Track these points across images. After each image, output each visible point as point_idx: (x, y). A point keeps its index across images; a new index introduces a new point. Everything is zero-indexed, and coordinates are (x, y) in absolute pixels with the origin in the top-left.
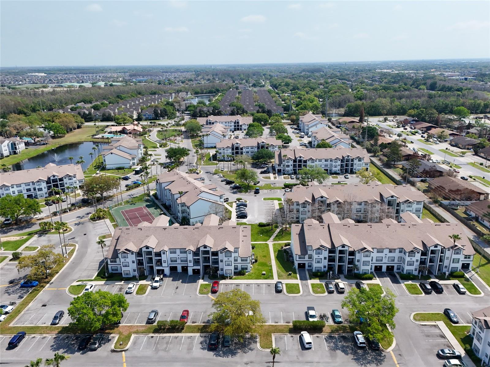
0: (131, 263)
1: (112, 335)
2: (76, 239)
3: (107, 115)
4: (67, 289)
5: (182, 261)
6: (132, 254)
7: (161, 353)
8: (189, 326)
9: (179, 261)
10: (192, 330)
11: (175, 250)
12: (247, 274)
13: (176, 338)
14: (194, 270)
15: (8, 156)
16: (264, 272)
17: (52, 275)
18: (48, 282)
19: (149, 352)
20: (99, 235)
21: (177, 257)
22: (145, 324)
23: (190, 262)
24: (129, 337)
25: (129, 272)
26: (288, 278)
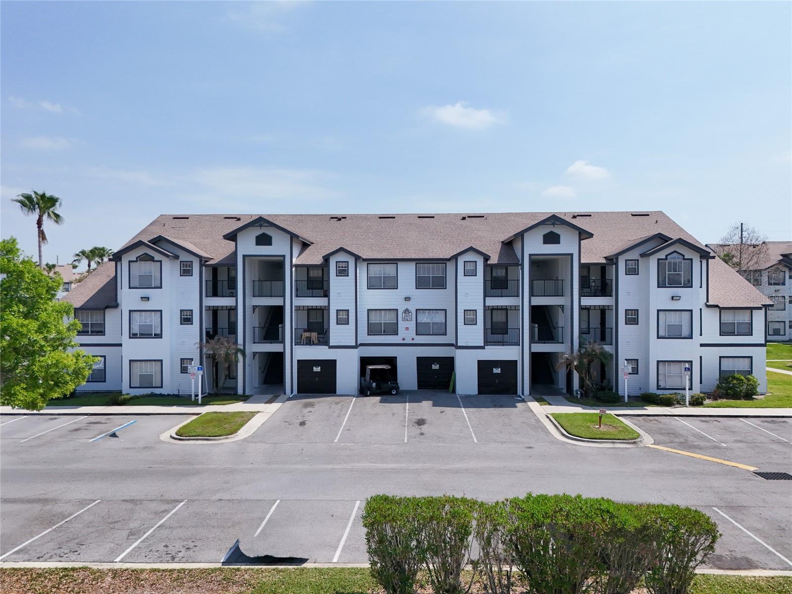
0: (171, 322)
5: (421, 329)
6: (186, 271)
9: (407, 331)
11: (389, 269)
14: (484, 367)
21: (401, 307)
23: (470, 321)
25: (154, 369)
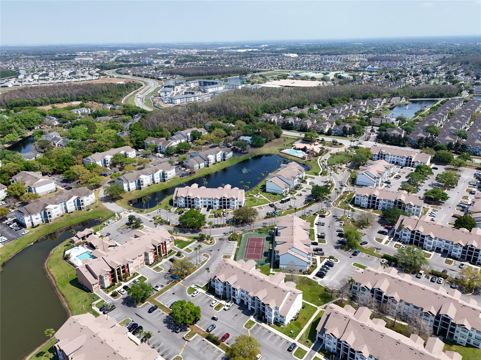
0: (220, 287)
1: (188, 328)
2: (212, 252)
3: (304, 126)
4: (188, 288)
6: (221, 283)
7: (201, 352)
8: (223, 345)
9: (245, 298)
10: (224, 348)
12: (282, 326)
13: (213, 348)
14: (251, 308)
15: (219, 162)
16: (292, 331)
17: (187, 275)
18: (183, 279)
19: (196, 349)
20: (225, 254)
22: (205, 331)
23: (250, 302)
24: (194, 334)
26: (304, 344)
